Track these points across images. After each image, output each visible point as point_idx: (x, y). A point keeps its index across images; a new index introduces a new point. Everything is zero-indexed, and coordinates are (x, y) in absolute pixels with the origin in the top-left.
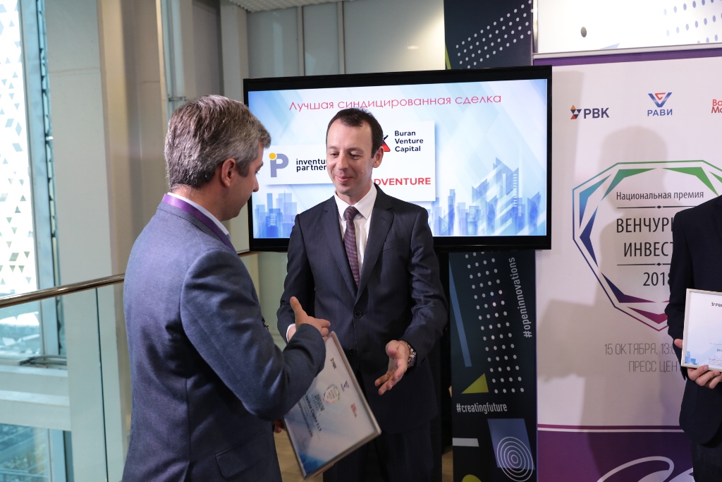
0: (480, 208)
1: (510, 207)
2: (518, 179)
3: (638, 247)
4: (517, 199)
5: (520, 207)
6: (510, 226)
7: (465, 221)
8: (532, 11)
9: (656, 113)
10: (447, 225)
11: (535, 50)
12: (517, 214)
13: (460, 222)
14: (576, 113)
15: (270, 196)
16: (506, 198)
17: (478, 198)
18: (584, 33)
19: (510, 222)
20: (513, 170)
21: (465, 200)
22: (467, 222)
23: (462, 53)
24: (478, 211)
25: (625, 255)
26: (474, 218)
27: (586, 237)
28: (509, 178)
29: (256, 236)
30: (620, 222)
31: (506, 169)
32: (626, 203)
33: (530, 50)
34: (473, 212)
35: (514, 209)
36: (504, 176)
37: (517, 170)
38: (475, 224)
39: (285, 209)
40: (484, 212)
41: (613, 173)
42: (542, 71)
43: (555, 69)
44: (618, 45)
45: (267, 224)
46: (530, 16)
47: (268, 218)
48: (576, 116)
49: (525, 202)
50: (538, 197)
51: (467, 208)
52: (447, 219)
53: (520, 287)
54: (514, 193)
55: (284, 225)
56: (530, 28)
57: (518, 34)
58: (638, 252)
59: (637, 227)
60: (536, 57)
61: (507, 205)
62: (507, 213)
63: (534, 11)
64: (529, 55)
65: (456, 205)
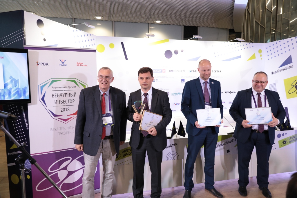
0: (5, 91)
1: (16, 91)
2: (18, 83)
3: (59, 101)
4: (19, 88)
5: (20, 91)
6: (17, 97)
8: (24, 32)
11: (25, 44)
12: (19, 93)
16: (15, 88)
18: (45, 40)
19: (16, 95)
20: (17, 80)
22: (1, 96)
23: (3, 41)
24: (5, 92)
25: (55, 104)
26: (4, 94)
27: (43, 99)
28: (15, 82)
30: (53, 95)
31: (14, 79)
33: (23, 44)
34: (3, 92)
35: (18, 91)
36: (14, 81)
37: (18, 80)
38: (4, 96)
40: (7, 92)
41: (51, 81)
42: (26, 50)
43: (29, 50)
48: (38, 65)
49: (21, 89)
50: (26, 88)
53: (24, 114)
54: (17, 87)
57: (19, 38)
58: (59, 103)
59: (58, 96)
60: (24, 46)
61: (15, 90)
62: (16, 92)
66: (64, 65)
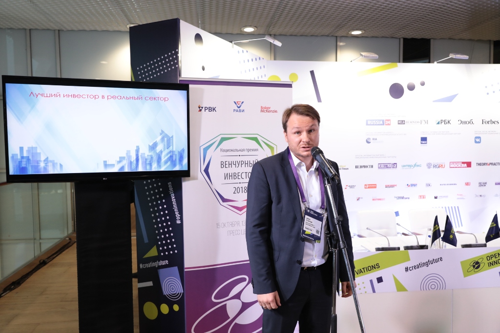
0: (153, 156)
1: (169, 155)
2: (173, 141)
3: (231, 175)
4: (173, 151)
5: (174, 156)
6: (169, 165)
7: (145, 163)
8: (178, 55)
9: (237, 111)
10: (135, 165)
11: (180, 75)
12: (173, 159)
13: (142, 164)
14: (201, 108)
15: (21, 149)
16: (167, 151)
17: (152, 151)
18: (203, 69)
19: (169, 163)
20: (170, 136)
21: (145, 151)
22: (146, 164)
23: (141, 72)
24: (152, 158)
25: (225, 179)
26: (150, 161)
27: (206, 171)
28: (168, 140)
29: (11, 172)
30: (222, 163)
31: (166, 136)
32: (225, 154)
33: (177, 75)
34: (150, 157)
35: (171, 157)
36: (166, 139)
37: (172, 137)
38: (151, 165)
39: (33, 156)
40: (155, 158)
41: (219, 139)
42: (184, 86)
43: (191, 86)
44: (219, 76)
45: (19, 166)
46: (177, 58)
47: (20, 162)
48: (200, 110)
49: (177, 153)
50: (183, 150)
51: (146, 156)
52: (135, 162)
53: (174, 197)
54: (171, 148)
55: (32, 166)
56: (177, 63)
57: (171, 66)
58: (231, 177)
59: (230, 165)
60: (180, 79)
61: (167, 154)
62: (168, 158)
63: (179, 55)
64: (177, 78)
65: (140, 155)
66: (240, 111)
